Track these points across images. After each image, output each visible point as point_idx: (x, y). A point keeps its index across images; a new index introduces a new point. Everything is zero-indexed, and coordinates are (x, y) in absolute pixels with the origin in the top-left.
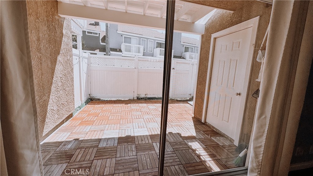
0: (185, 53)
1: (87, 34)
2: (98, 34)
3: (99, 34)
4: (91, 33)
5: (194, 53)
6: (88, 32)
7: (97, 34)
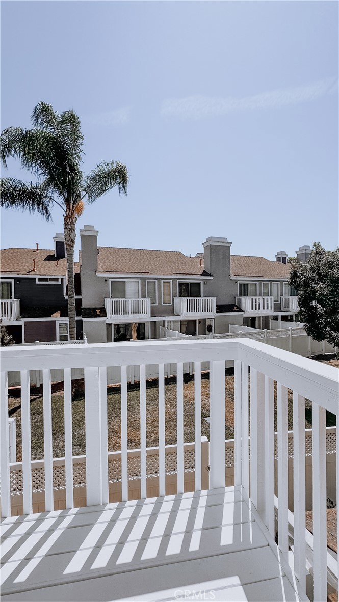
0: (241, 298)
1: (37, 282)
2: (60, 280)
3: (62, 279)
4: (46, 280)
5: (261, 298)
6: (40, 279)
7: (57, 280)
